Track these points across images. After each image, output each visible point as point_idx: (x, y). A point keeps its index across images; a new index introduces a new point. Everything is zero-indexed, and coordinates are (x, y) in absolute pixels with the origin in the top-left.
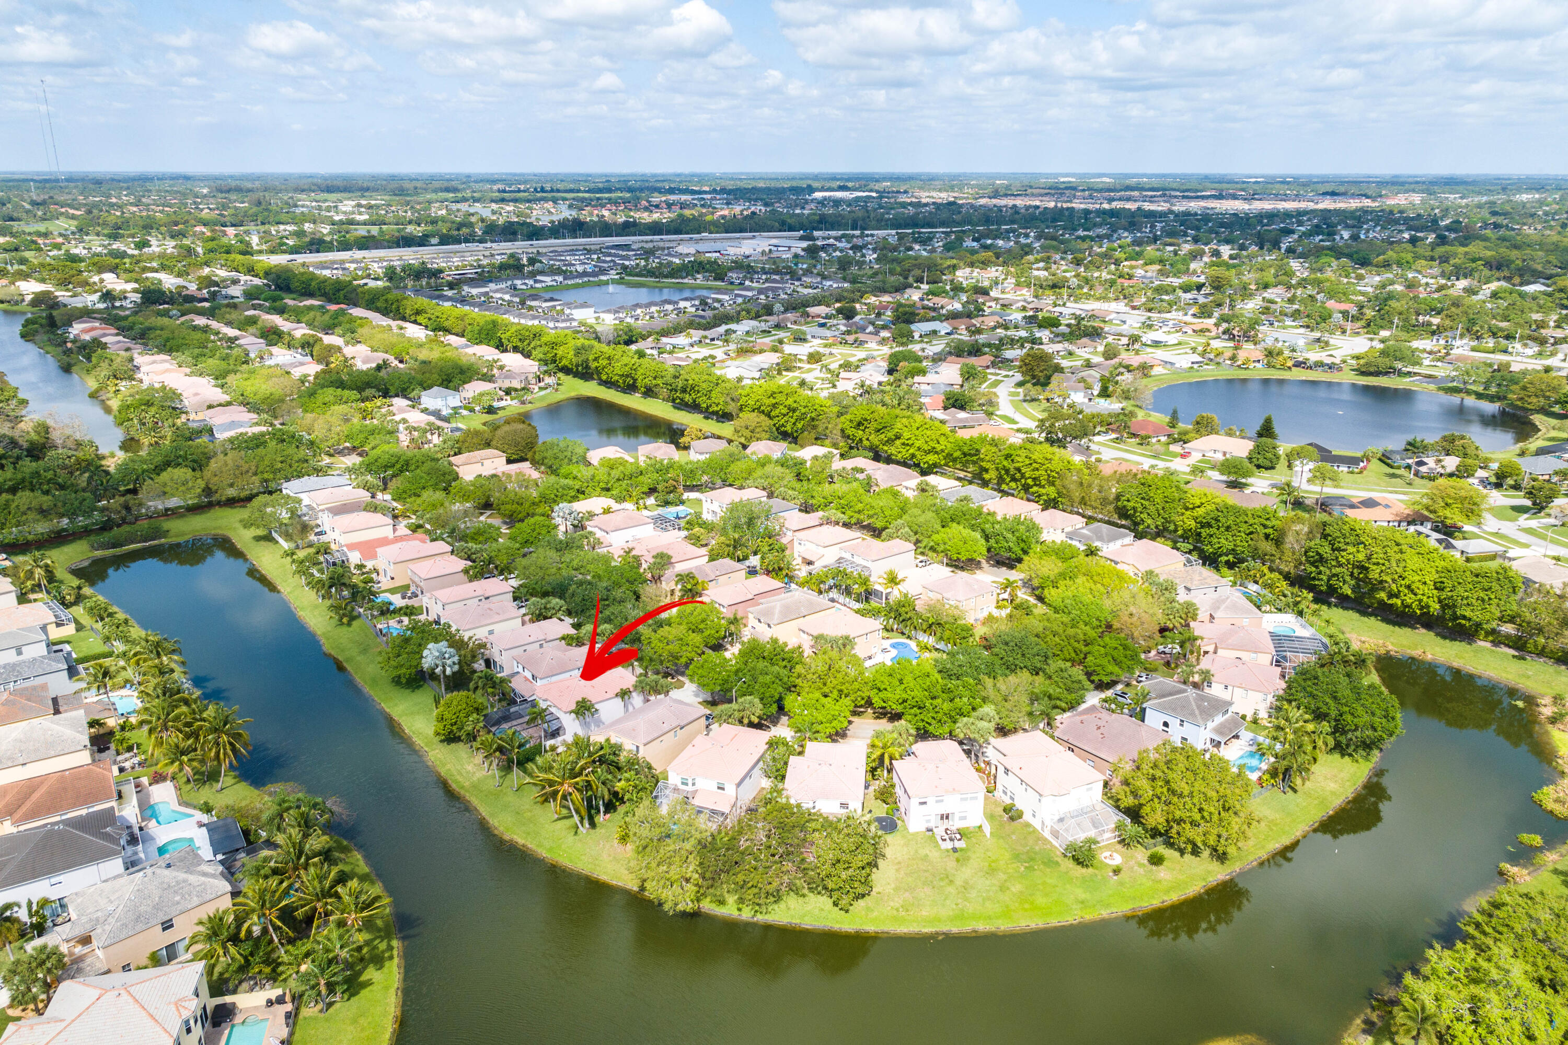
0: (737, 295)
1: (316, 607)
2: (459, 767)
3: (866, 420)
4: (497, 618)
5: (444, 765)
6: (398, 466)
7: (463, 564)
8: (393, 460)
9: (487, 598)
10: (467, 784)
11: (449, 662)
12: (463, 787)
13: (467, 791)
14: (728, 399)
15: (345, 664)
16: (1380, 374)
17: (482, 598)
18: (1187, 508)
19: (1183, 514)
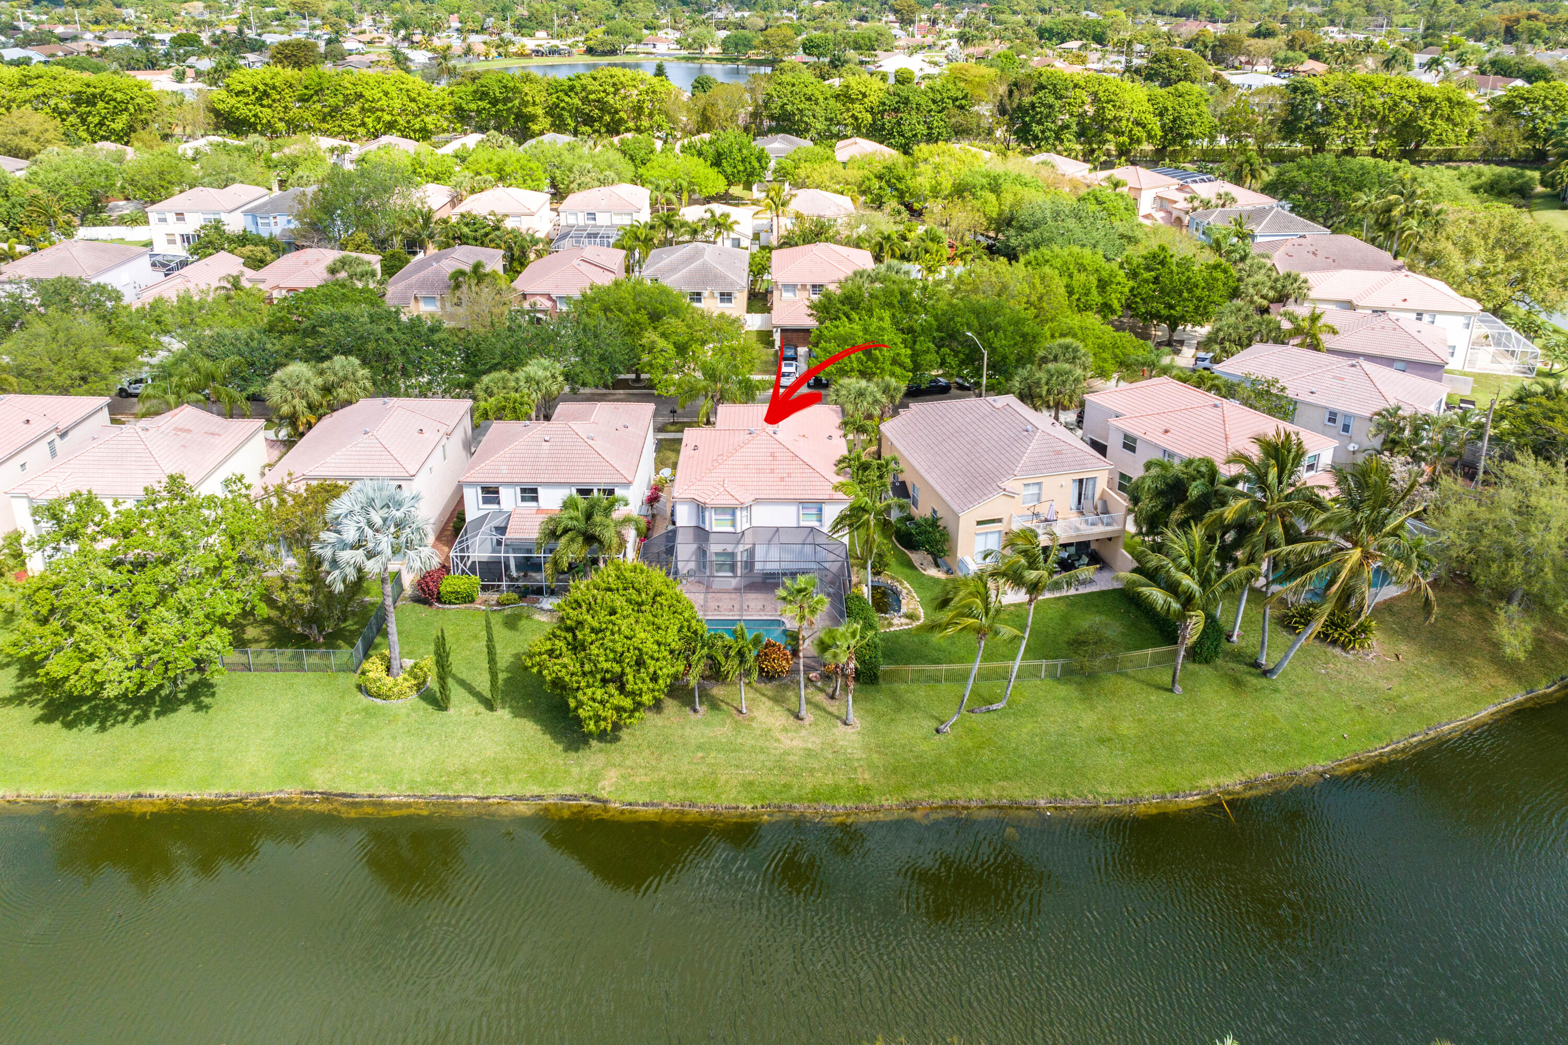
2: (763, 760)
4: (224, 444)
5: (710, 785)
9: (65, 434)
10: (864, 777)
13: (899, 790)
16: (613, 52)
17: (54, 436)
18: (852, 101)
19: (848, 110)
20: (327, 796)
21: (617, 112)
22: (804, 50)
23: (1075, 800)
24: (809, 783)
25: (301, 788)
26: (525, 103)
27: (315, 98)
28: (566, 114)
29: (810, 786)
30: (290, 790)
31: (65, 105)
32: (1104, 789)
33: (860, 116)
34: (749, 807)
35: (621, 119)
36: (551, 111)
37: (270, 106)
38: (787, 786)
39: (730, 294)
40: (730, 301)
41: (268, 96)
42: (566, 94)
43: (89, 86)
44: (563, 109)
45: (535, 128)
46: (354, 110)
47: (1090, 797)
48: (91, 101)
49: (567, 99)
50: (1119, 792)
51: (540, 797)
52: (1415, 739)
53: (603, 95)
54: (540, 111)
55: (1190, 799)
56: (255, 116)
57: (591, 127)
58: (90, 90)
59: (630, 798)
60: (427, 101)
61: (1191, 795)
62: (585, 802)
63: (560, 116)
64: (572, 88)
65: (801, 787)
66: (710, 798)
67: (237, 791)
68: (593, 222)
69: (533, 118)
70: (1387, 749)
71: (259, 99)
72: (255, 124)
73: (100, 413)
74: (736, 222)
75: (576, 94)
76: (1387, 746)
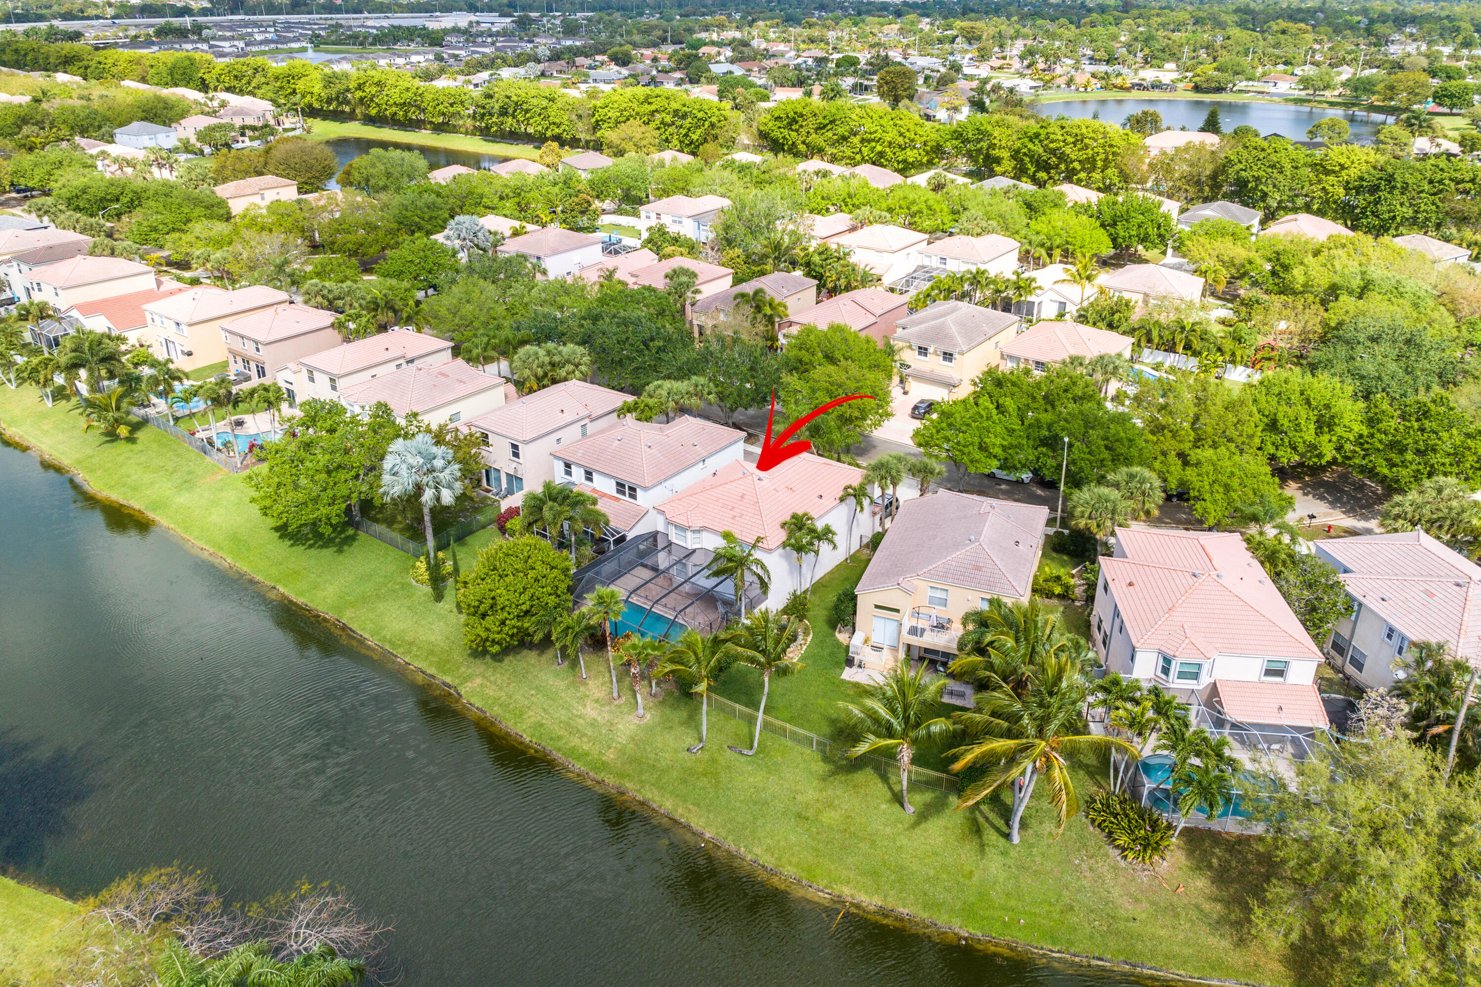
0: (474, 52)
1: (43, 416)
2: (562, 714)
3: (801, 115)
4: (462, 390)
5: (519, 715)
6: (125, 200)
7: (327, 317)
8: (117, 191)
9: (411, 361)
10: (610, 756)
11: (445, 476)
12: (604, 766)
13: (622, 775)
14: (574, 117)
15: (151, 515)
16: (1220, 90)
17: (402, 361)
18: (1328, 173)
19: (1320, 182)
20: (345, 628)
21: (1072, 162)
22: (1435, 98)
23: (730, 844)
24: (575, 741)
25: (336, 616)
26: (992, 146)
27: (829, 127)
28: (1027, 159)
29: (572, 744)
30: (331, 615)
31: (668, 119)
32: (758, 850)
33: (1330, 189)
34: (528, 739)
35: (1074, 169)
36: (1016, 155)
37: (797, 131)
38: (560, 738)
39: (951, 355)
40: (950, 360)
41: (797, 122)
42: (1031, 140)
43: (684, 105)
44: (1025, 154)
45: (998, 169)
46: (856, 140)
47: (743, 849)
48: (684, 117)
49: (1030, 146)
50: (768, 860)
51: (433, 677)
52: (1100, 963)
53: (1062, 144)
54: (1005, 154)
55: (821, 894)
56: (784, 138)
57: (1049, 173)
58: (685, 109)
59: (472, 701)
60: (913, 136)
61: (822, 891)
62: (452, 691)
63: (1022, 160)
64: (1037, 135)
65: (566, 743)
66: (510, 724)
67: (312, 605)
68: (943, 266)
69: (998, 161)
70: (1054, 955)
71: (790, 124)
72: (783, 145)
73: (444, 352)
74: (1040, 288)
75: (1040, 141)
76: (1059, 952)
